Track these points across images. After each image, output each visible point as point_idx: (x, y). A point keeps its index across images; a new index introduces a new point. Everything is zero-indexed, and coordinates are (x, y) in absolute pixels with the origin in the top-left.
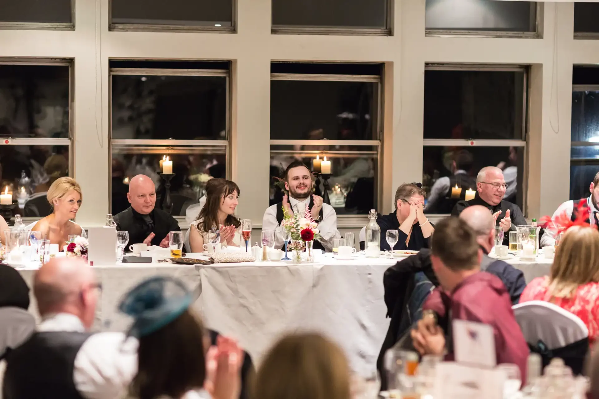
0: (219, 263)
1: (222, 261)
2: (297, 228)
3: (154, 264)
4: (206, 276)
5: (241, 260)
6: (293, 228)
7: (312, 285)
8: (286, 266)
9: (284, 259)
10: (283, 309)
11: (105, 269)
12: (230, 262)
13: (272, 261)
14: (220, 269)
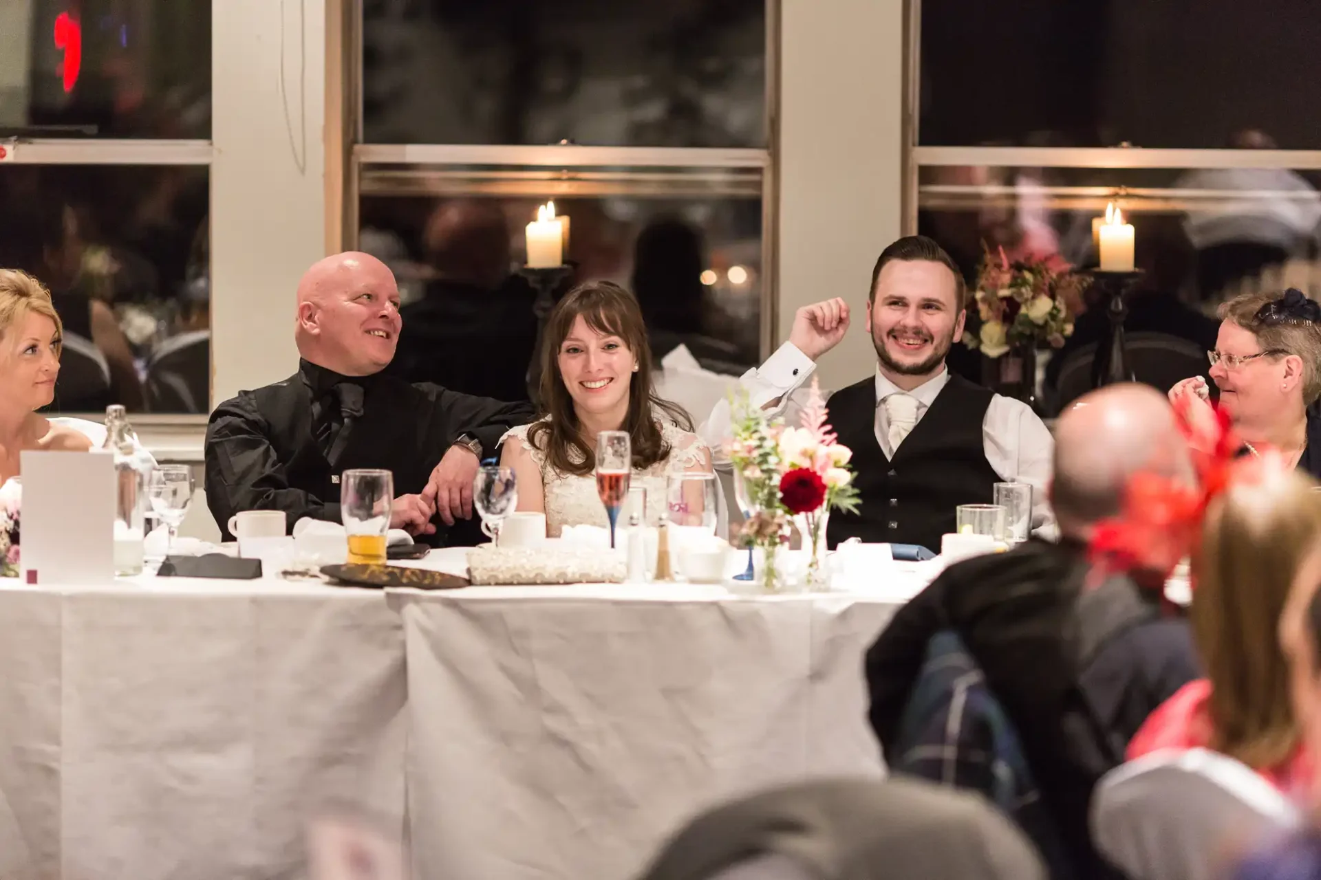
0: (489, 584)
1: (501, 577)
2: (765, 467)
3: (268, 585)
4: (425, 632)
5: (570, 577)
6: (751, 468)
7: (807, 672)
8: (715, 604)
9: (742, 575)
10: (702, 756)
11: (72, 599)
12: (532, 581)
13: (693, 581)
14: (476, 608)
